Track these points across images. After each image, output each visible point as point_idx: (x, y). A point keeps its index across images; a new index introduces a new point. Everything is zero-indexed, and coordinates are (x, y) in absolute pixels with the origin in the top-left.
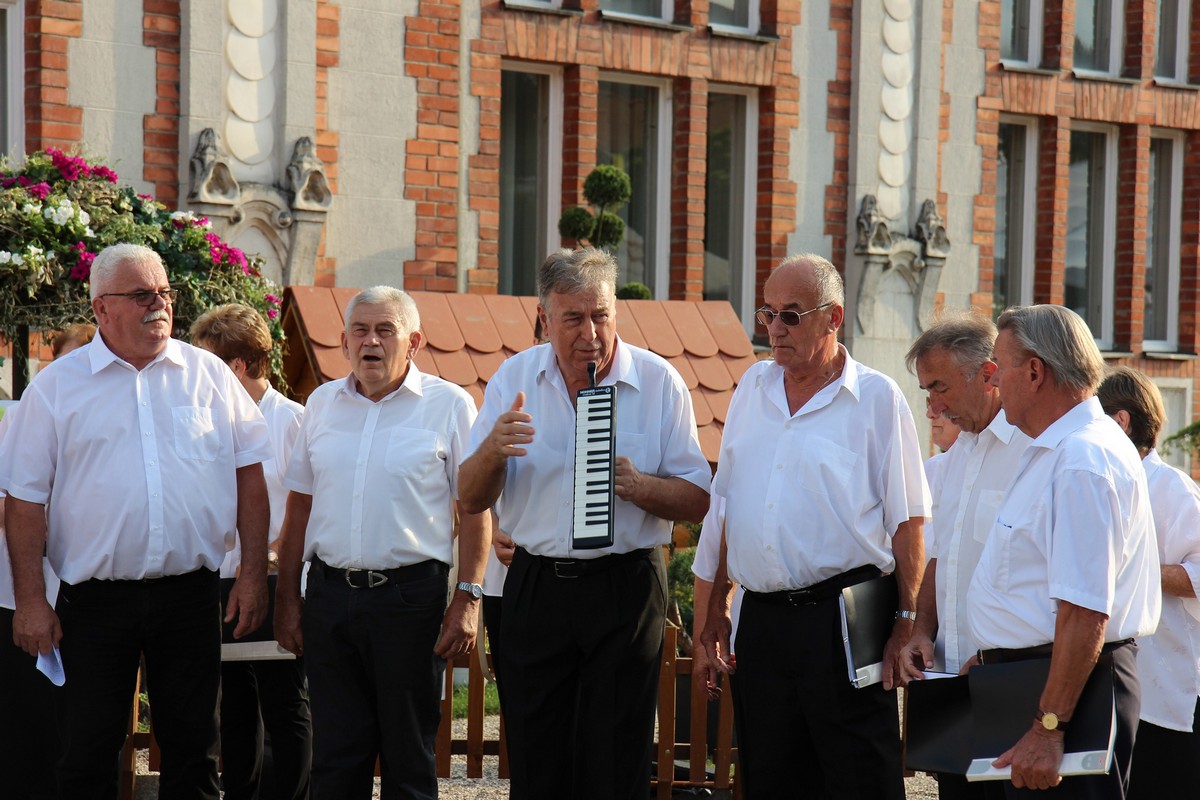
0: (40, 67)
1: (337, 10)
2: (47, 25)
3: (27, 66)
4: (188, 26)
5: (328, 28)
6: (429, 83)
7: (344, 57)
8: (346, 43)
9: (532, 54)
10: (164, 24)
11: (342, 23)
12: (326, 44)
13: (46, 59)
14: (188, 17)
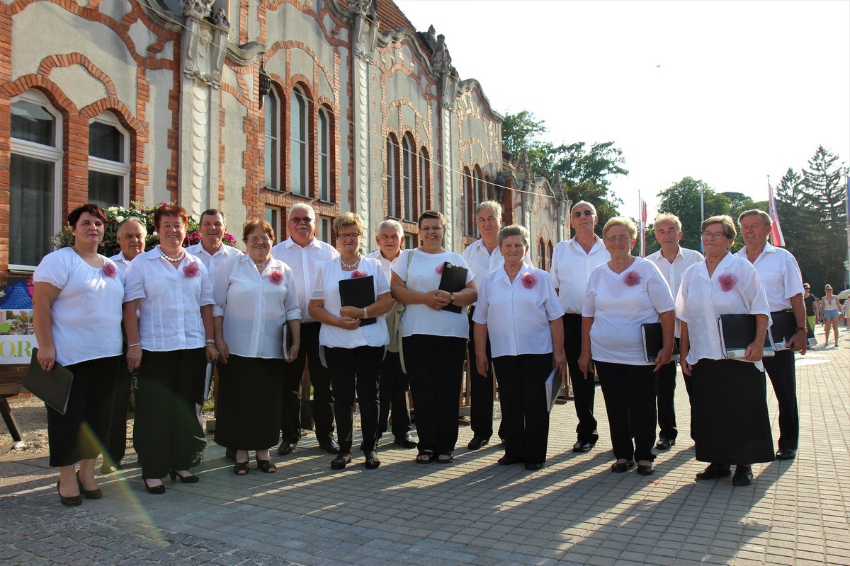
0: (135, 194)
1: (224, 183)
2: (138, 181)
3: (130, 194)
4: (181, 184)
5: (221, 188)
6: (250, 208)
7: (226, 198)
8: (226, 193)
9: (273, 203)
10: (173, 183)
11: (225, 187)
12: (221, 193)
13: (137, 192)
14: (181, 181)
